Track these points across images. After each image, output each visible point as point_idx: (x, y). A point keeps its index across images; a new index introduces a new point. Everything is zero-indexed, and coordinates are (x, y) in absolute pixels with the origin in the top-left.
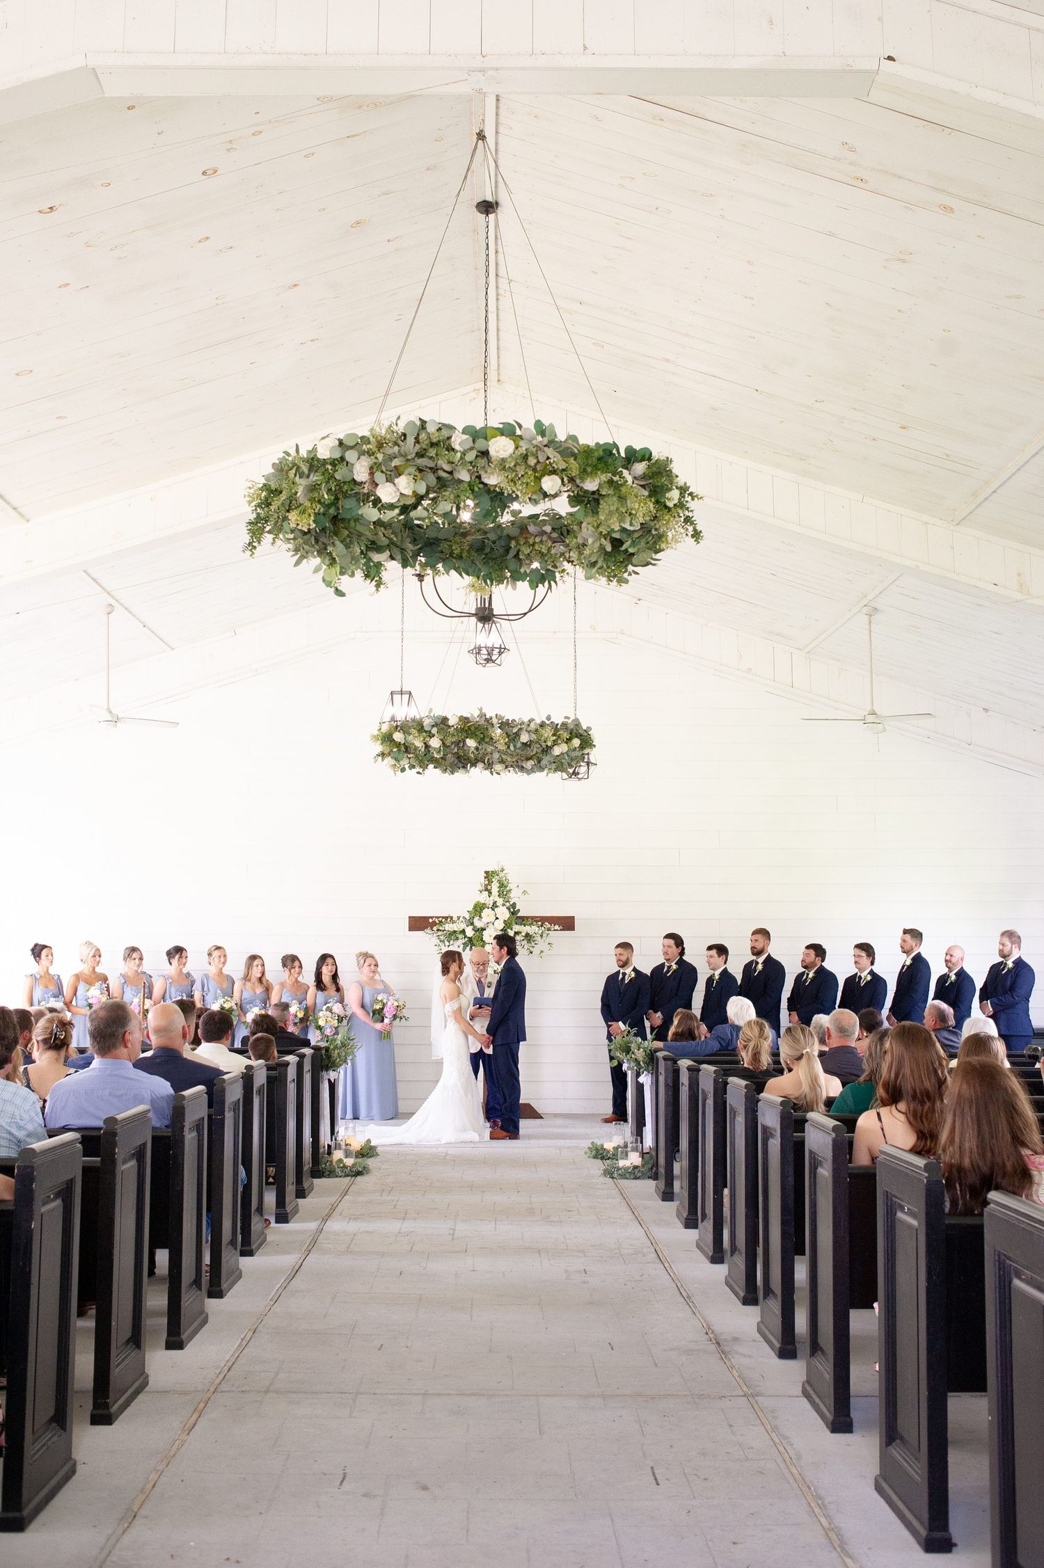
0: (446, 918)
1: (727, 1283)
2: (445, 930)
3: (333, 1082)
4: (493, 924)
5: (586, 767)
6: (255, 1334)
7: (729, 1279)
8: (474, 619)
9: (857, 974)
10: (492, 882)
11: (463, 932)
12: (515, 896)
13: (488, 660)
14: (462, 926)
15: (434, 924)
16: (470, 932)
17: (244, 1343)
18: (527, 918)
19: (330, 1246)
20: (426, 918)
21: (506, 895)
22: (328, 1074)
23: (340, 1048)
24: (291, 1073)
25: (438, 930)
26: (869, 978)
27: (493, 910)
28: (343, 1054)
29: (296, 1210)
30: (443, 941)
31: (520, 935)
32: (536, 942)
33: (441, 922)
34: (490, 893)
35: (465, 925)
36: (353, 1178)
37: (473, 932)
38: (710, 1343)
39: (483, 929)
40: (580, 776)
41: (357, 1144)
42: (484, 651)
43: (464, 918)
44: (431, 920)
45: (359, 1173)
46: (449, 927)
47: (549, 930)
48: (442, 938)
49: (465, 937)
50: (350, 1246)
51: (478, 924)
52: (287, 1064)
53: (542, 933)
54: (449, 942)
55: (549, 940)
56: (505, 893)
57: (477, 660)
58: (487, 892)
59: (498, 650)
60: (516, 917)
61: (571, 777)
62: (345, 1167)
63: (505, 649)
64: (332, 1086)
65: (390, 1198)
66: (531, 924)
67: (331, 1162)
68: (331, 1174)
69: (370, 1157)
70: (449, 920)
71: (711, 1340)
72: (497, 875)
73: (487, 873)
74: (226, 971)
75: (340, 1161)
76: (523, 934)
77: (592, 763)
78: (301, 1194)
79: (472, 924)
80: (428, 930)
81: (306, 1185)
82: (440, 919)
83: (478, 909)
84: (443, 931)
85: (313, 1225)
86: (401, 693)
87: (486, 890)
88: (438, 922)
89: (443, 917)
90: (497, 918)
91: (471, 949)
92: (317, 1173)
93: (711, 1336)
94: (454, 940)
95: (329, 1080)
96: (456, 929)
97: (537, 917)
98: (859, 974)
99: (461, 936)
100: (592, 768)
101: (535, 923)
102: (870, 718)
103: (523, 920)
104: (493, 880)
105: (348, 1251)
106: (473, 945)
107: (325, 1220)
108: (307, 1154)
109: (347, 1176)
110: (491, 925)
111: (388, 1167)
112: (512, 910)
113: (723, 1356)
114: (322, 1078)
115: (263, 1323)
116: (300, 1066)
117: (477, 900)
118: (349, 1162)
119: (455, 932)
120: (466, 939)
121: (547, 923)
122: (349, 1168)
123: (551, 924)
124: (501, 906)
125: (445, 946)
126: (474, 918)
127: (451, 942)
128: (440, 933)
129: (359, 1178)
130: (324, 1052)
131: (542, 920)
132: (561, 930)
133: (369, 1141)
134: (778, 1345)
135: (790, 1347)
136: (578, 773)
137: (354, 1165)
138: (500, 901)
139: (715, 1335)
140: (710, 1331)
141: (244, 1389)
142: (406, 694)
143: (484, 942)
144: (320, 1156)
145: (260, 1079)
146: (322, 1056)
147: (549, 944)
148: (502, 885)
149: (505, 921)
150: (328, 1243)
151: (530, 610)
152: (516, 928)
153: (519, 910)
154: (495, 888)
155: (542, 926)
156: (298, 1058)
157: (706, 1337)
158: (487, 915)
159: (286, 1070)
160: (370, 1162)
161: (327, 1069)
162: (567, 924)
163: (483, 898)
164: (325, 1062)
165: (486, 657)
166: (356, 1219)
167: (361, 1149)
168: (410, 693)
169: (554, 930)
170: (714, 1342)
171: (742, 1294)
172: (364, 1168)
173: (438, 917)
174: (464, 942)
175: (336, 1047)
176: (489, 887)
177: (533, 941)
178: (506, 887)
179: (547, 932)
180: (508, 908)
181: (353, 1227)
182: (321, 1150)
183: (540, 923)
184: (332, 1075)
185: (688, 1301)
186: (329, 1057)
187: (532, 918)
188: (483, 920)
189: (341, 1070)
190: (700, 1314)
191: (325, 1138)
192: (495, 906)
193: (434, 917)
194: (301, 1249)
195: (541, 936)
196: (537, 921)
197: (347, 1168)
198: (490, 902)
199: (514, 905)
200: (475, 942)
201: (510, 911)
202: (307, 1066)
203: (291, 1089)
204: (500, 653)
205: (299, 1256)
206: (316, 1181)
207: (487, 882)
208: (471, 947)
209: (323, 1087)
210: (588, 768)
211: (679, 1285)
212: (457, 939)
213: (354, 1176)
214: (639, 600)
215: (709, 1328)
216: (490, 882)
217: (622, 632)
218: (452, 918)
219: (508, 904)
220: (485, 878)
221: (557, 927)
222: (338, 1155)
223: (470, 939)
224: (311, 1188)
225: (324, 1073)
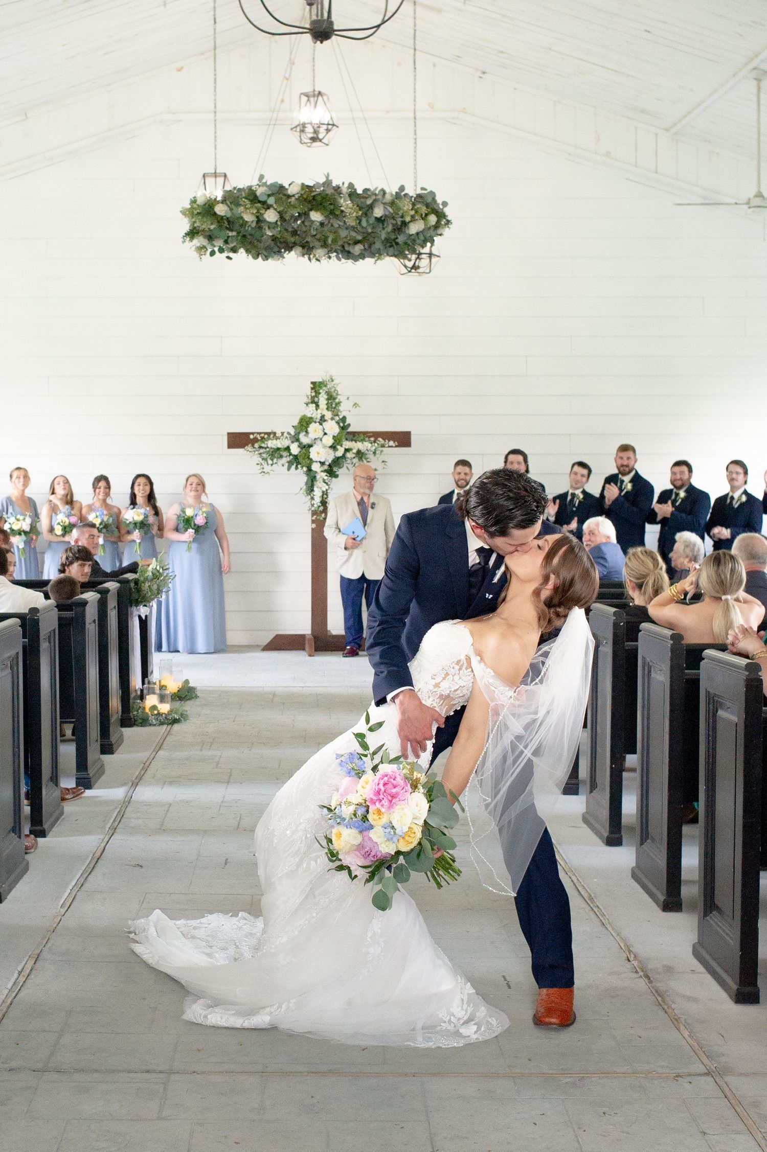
0: (269, 434)
1: (634, 876)
2: (268, 447)
3: (144, 618)
4: (321, 440)
5: (428, 260)
6: (37, 964)
7: (637, 871)
8: (308, 37)
9: (728, 494)
10: (320, 393)
11: (288, 449)
12: (345, 409)
13: (314, 139)
14: (284, 443)
15: (256, 440)
16: (295, 450)
17: (22, 979)
18: (359, 433)
19: (140, 821)
20: (247, 435)
21: (335, 408)
22: (139, 610)
23: (152, 580)
24: (91, 613)
25: (260, 447)
26: (744, 498)
27: (321, 424)
28: (155, 587)
29: (101, 771)
30: (265, 459)
31: (351, 452)
32: (369, 460)
33: (263, 438)
34: (317, 406)
35: (290, 441)
36: (170, 726)
37: (299, 450)
38: (635, 975)
39: (310, 446)
40: (420, 270)
41: (173, 686)
42: (309, 129)
43: (289, 433)
44: (252, 437)
45: (175, 721)
46: (272, 444)
47: (383, 446)
48: (264, 456)
49: (290, 455)
50: (163, 822)
51: (304, 440)
52: (84, 603)
53: (375, 450)
54: (272, 460)
55: (382, 458)
56: (334, 406)
57: (301, 139)
58: (314, 405)
59: (325, 127)
60: (346, 433)
61: (410, 272)
62: (159, 714)
63: (333, 125)
64: (144, 624)
65: (211, 753)
66: (362, 441)
67: (144, 708)
68: (144, 722)
69: (189, 699)
70: (272, 436)
71: (637, 972)
72: (326, 386)
73: (313, 383)
74: (29, 493)
75: (154, 707)
76: (355, 451)
77: (435, 255)
78: (107, 748)
79: (298, 440)
80: (249, 448)
81: (113, 738)
82: (262, 435)
83: (305, 424)
84: (266, 448)
85: (118, 793)
86: (215, 175)
87: (313, 402)
88: (259, 438)
89: (265, 433)
90: (325, 434)
91: (297, 468)
92: (127, 721)
93: (636, 963)
94: (278, 458)
95: (140, 617)
96: (280, 446)
97: (370, 432)
98: (731, 494)
99: (285, 454)
100: (434, 260)
101: (367, 439)
102: (758, 201)
103: (355, 436)
104: (321, 391)
105: (162, 830)
106: (298, 463)
107: (135, 784)
108: (115, 703)
109: (162, 724)
110: (318, 442)
111: (208, 712)
112: (342, 425)
113: (659, 999)
114: (132, 614)
115: (49, 945)
116: (102, 605)
117: (303, 414)
118: (164, 708)
119: (278, 449)
120: (291, 457)
121: (380, 439)
122: (164, 715)
123: (384, 440)
124: (330, 421)
125: (268, 464)
126: (299, 433)
127: (275, 461)
128: (262, 451)
129: (176, 726)
130: (132, 585)
131: (375, 436)
132: (396, 446)
133: (187, 682)
134: (734, 987)
135: (749, 989)
136: (419, 267)
137: (171, 711)
138: (328, 415)
139: (640, 962)
140: (633, 956)
141: (14, 1064)
142: (220, 176)
143: (311, 459)
144: (131, 701)
145: (49, 624)
146: (130, 589)
147: (383, 462)
148: (331, 397)
149: (334, 437)
150: (138, 818)
151: (384, 22)
152: (347, 444)
153: (349, 425)
154: (323, 400)
155: (375, 442)
156: (99, 596)
157: (628, 965)
158: (314, 430)
159: (84, 610)
160: (188, 707)
161: (137, 603)
162: (403, 439)
163: (310, 411)
164: (135, 596)
165: (312, 135)
166: (171, 783)
167: (178, 691)
168: (225, 176)
169: (389, 447)
170: (641, 974)
171: (662, 898)
172: (182, 715)
173: (260, 433)
174: (288, 459)
175: (146, 579)
176: (316, 399)
177: (366, 459)
178: (335, 399)
179: (381, 449)
180: (338, 423)
181: (168, 794)
182: (132, 696)
183: (372, 439)
184: (143, 611)
185: (592, 905)
186: (139, 590)
187: (365, 433)
188: (310, 435)
189: (154, 604)
190: (613, 929)
191: (136, 681)
192: (322, 420)
193: (255, 433)
194: (104, 827)
195: (374, 453)
196: (370, 437)
197: (162, 715)
198: (317, 415)
199: (344, 419)
200: (301, 460)
201: (340, 426)
202: (112, 603)
203: (91, 629)
204: (328, 131)
205: (102, 837)
206: (127, 731)
207: (314, 394)
208: (297, 466)
209: (133, 624)
210: (430, 261)
211: (574, 878)
212: (281, 457)
213: (170, 724)
214: (484, 73)
215: (630, 951)
216: (318, 393)
217: (464, 111)
218: (275, 433)
219: (337, 418)
220: (312, 389)
221: (391, 443)
222: (151, 700)
223: (296, 457)
224: (121, 739)
225: (134, 609)
